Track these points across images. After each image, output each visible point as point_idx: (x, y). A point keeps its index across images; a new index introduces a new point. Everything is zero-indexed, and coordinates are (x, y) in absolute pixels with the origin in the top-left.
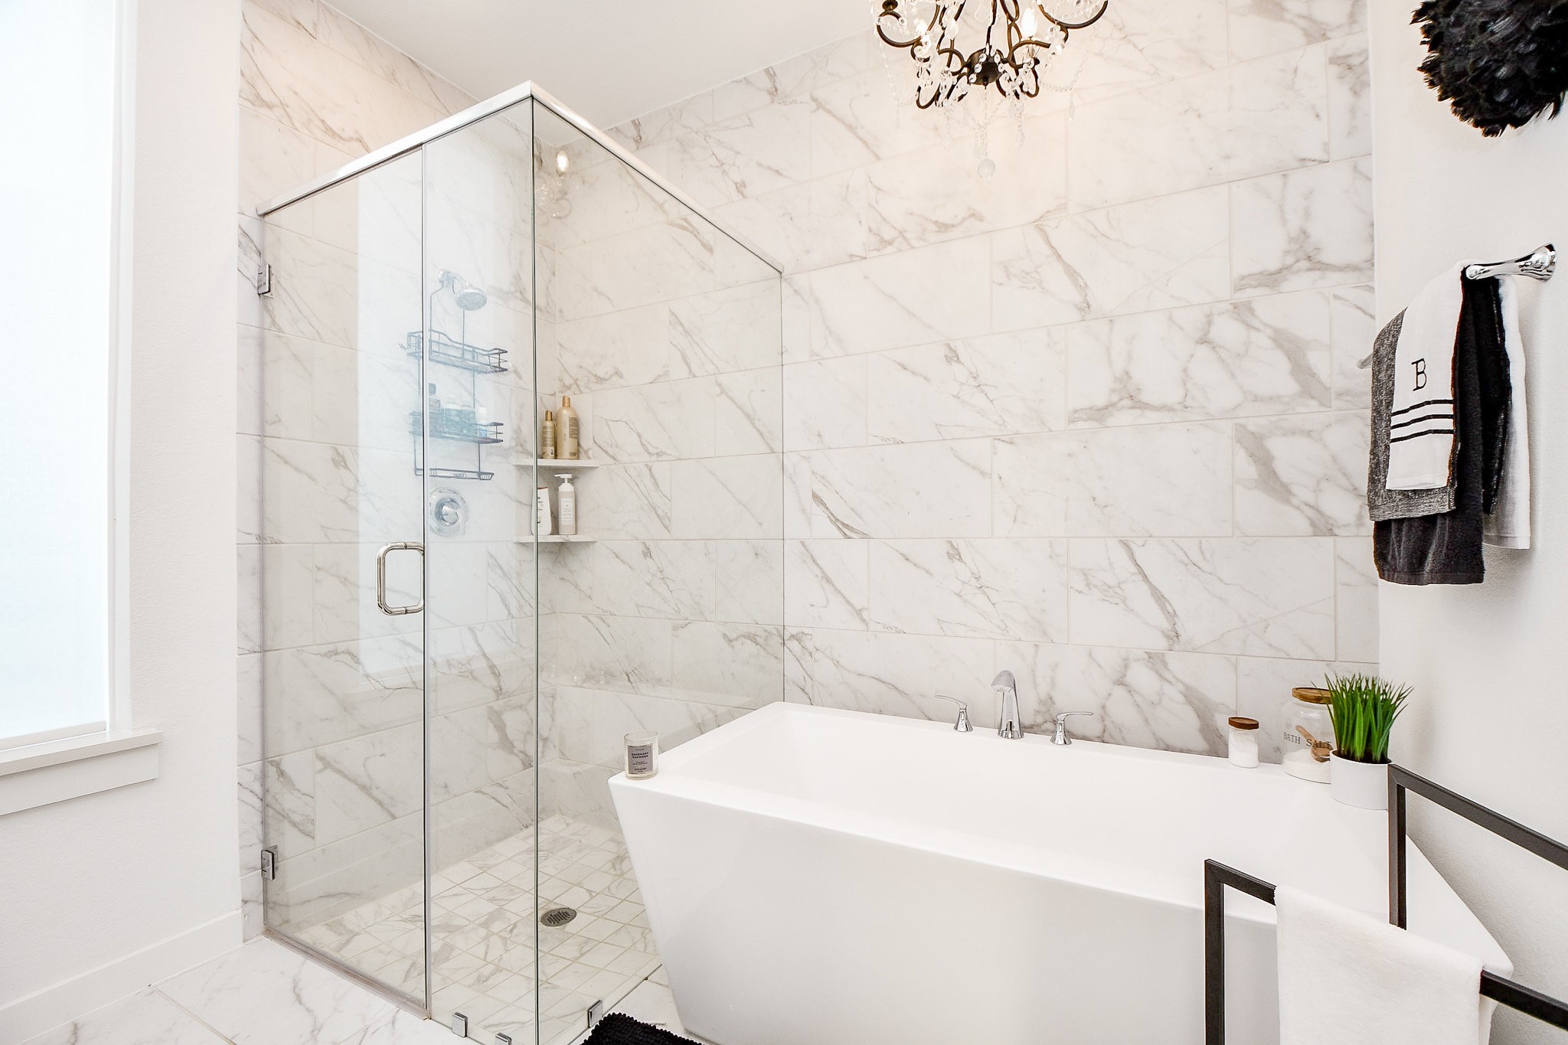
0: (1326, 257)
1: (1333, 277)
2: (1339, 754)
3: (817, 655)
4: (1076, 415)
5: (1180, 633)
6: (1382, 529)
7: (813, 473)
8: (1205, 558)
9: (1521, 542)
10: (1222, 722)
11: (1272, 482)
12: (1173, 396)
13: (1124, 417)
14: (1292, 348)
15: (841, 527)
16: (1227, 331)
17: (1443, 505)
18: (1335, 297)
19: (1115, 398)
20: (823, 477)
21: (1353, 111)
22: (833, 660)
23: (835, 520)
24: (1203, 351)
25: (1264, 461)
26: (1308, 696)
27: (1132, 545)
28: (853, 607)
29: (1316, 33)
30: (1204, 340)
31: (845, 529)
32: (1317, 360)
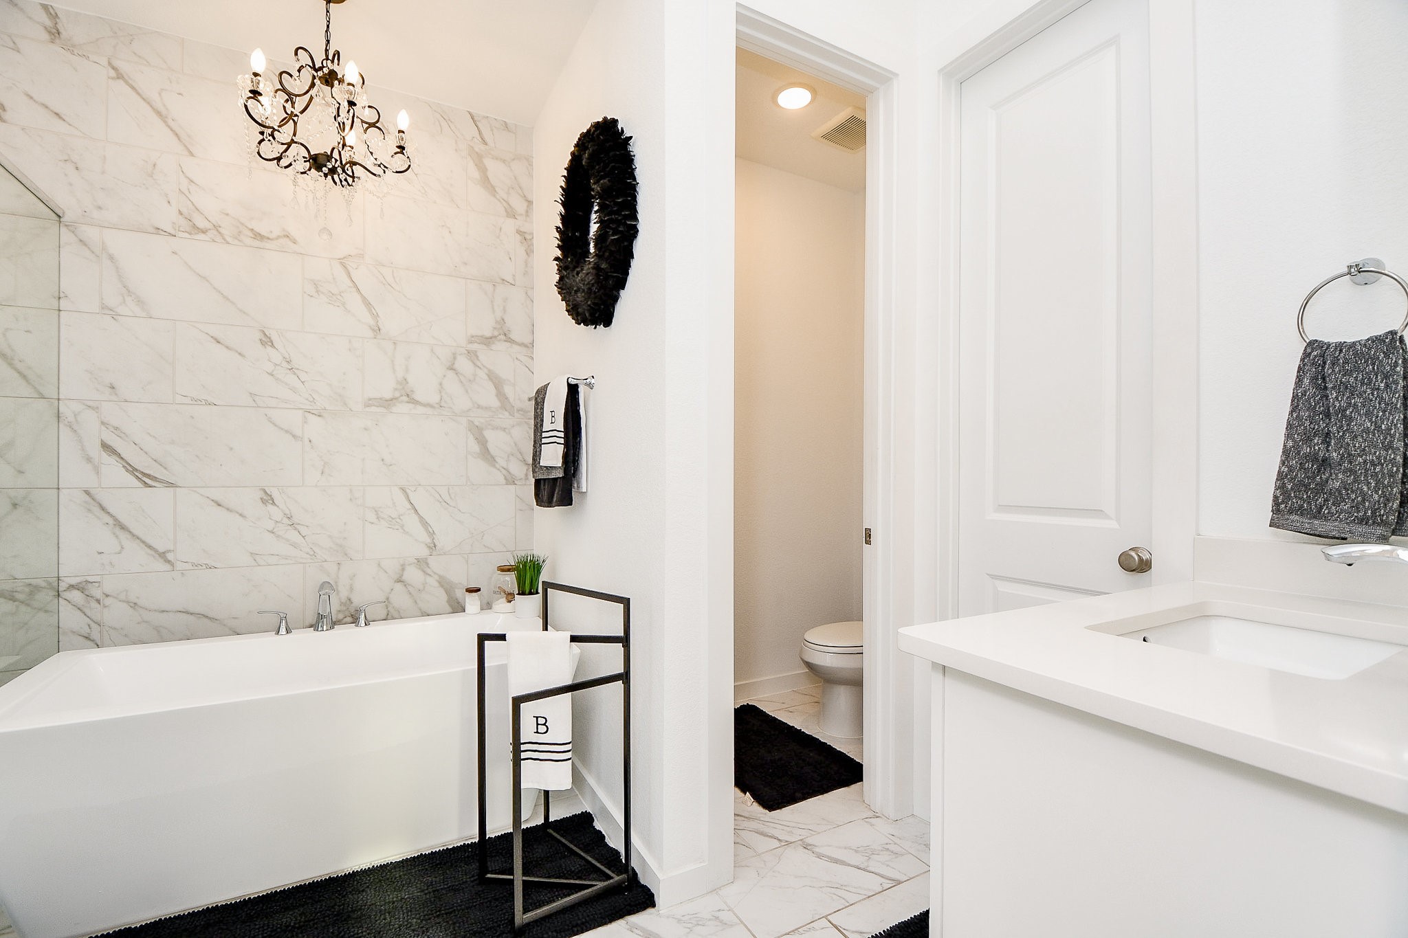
0: (513, 336)
1: (516, 348)
2: (519, 594)
3: (108, 601)
4: (370, 402)
5: (436, 544)
6: (538, 483)
7: (103, 423)
8: (451, 498)
9: (584, 490)
10: (460, 593)
11: (486, 455)
12: (434, 399)
13: (403, 408)
14: (497, 383)
15: (140, 476)
16: (464, 364)
17: (560, 474)
18: (517, 358)
19: (397, 394)
20: (116, 428)
21: (526, 263)
22: (128, 602)
23: (132, 470)
24: (451, 374)
25: (482, 442)
26: (503, 569)
27: (407, 490)
28: (156, 551)
29: (511, 214)
30: (451, 368)
31: (145, 479)
32: (508, 390)
